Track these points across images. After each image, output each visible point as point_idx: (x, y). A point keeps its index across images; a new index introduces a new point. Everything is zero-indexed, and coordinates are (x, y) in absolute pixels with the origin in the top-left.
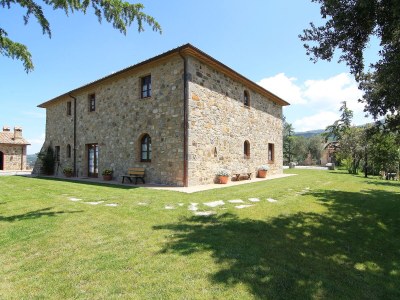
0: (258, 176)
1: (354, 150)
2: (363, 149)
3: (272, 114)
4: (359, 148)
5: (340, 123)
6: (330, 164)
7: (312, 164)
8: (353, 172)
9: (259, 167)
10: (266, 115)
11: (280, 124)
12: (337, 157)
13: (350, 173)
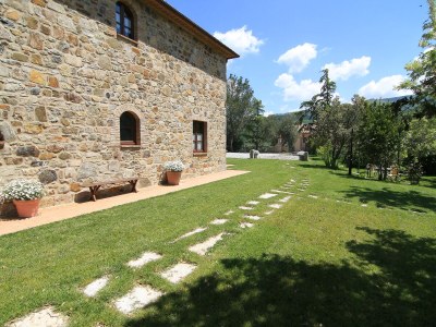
0: (165, 182)
1: (335, 134)
2: (348, 132)
3: (204, 68)
4: (342, 130)
5: (319, 98)
6: (302, 153)
7: (283, 151)
8: (331, 166)
9: (167, 164)
10: (186, 68)
11: (221, 88)
12: (313, 143)
13: (327, 166)
